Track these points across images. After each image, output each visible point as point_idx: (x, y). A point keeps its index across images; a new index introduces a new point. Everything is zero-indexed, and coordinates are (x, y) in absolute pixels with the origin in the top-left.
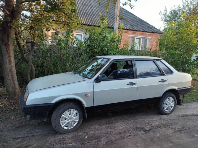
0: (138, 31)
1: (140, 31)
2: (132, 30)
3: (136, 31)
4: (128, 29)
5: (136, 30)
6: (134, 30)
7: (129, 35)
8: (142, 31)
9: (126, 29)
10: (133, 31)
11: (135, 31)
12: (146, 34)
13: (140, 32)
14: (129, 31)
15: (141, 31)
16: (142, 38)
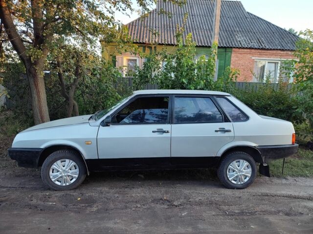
0: (271, 49)
1: (274, 49)
2: (259, 49)
3: (268, 49)
4: (250, 48)
5: (267, 47)
6: (262, 49)
7: (253, 58)
8: (280, 50)
9: (247, 48)
10: (260, 51)
11: (265, 49)
12: (287, 55)
13: (275, 52)
14: (253, 51)
15: (277, 49)
16: (280, 62)
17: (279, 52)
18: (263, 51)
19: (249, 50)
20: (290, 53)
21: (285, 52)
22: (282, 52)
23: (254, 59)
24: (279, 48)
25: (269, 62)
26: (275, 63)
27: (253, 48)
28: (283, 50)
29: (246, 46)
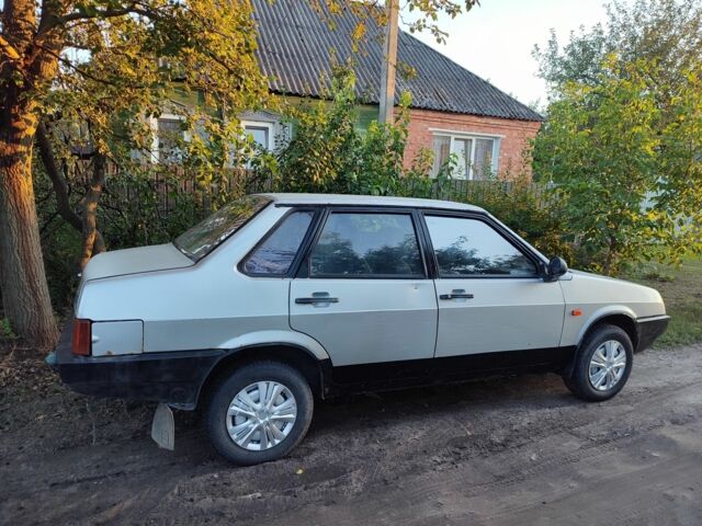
3: (456, 113)
4: (425, 109)
7: (430, 129)
9: (419, 108)
12: (487, 125)
13: (467, 118)
14: (430, 114)
16: (474, 139)
17: (474, 118)
18: (448, 116)
19: (421, 113)
20: (492, 121)
21: (484, 120)
22: (479, 120)
23: (431, 132)
24: (475, 111)
25: (456, 139)
26: (466, 141)
27: (430, 110)
28: (480, 116)
29: (418, 105)
